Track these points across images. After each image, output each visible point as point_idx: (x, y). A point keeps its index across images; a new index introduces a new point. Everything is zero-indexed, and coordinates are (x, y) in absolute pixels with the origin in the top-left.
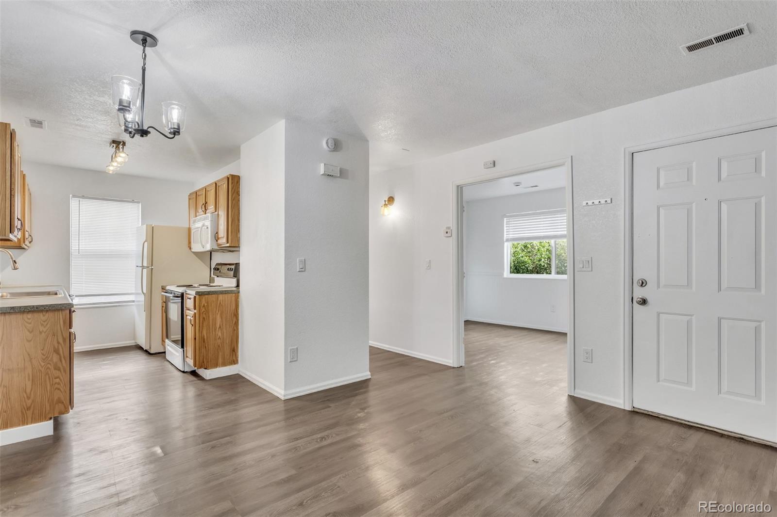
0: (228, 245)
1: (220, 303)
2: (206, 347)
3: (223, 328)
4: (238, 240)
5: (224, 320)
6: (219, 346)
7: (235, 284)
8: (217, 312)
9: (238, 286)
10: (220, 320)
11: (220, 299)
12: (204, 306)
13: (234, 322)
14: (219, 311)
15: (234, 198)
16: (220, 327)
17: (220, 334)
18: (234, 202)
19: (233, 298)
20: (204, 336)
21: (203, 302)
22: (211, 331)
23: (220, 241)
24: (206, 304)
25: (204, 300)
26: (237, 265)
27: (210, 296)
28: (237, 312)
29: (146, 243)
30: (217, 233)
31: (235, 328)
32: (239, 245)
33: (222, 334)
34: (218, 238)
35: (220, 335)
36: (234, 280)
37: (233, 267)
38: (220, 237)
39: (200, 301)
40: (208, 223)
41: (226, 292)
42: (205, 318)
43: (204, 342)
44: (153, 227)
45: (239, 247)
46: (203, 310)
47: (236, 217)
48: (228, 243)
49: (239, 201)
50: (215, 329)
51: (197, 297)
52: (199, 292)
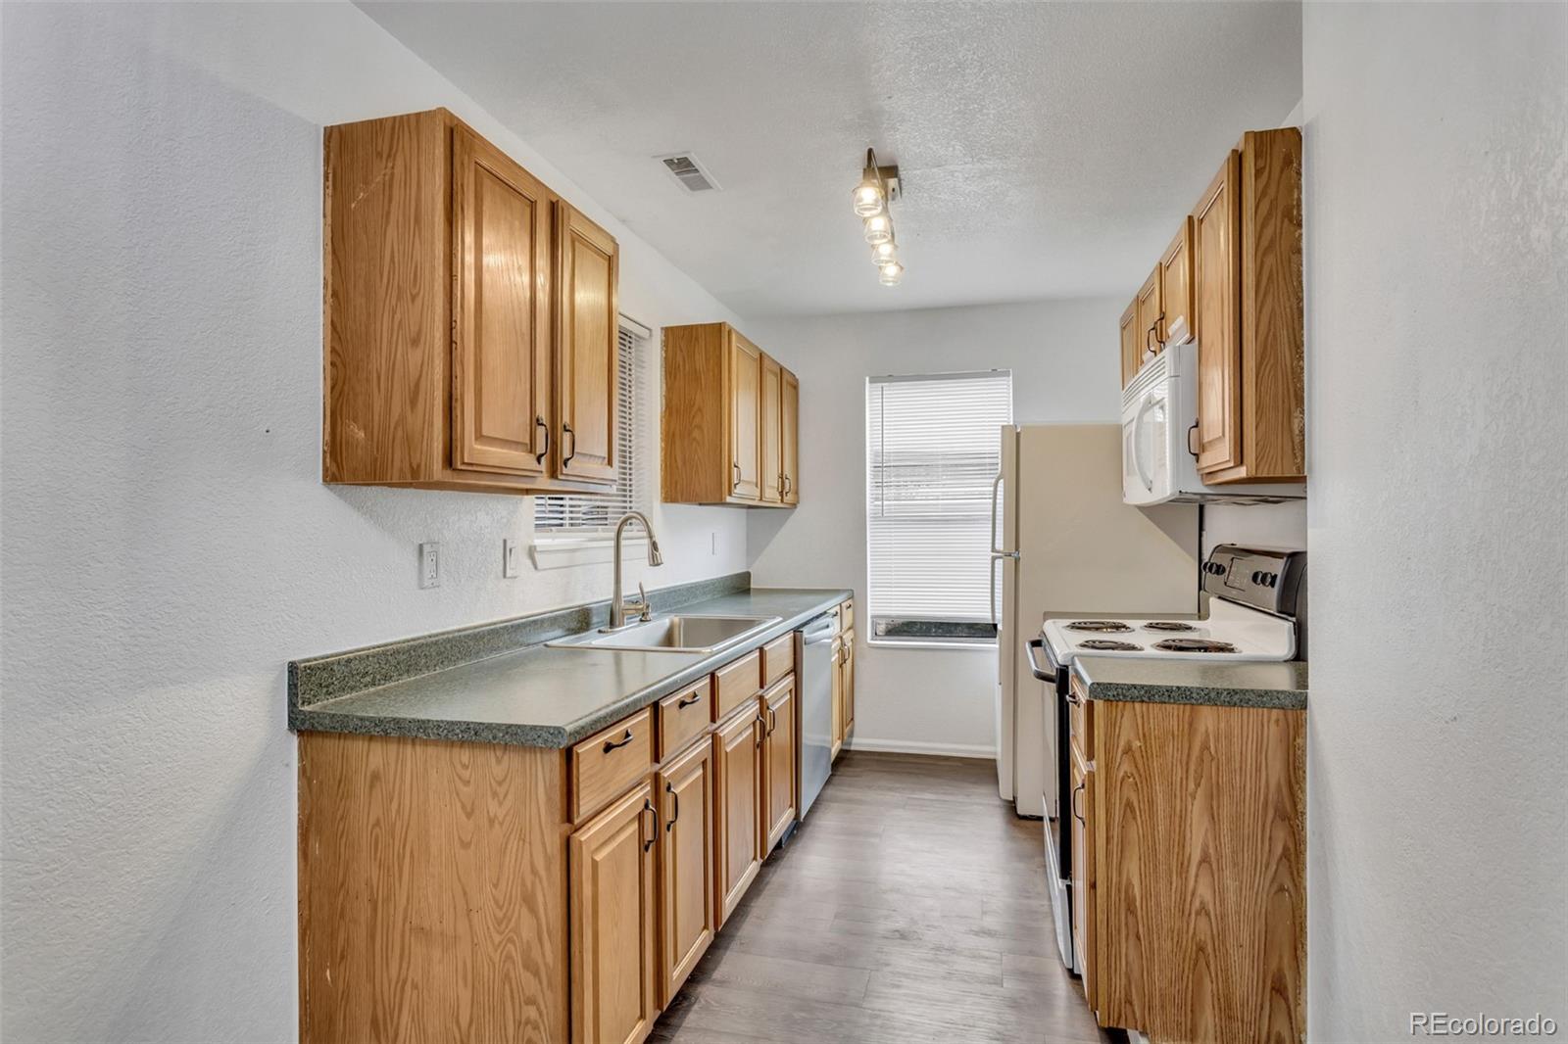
0: (1242, 472)
1: (1205, 747)
2: (1138, 938)
3: (1220, 869)
4: (1298, 447)
5: (1225, 826)
6: (1201, 949)
7: (1284, 648)
8: (1192, 786)
9: (1300, 656)
10: (1206, 824)
11: (1202, 729)
12: (1128, 750)
13: (1279, 850)
14: (1198, 785)
15: (1272, 242)
16: (1205, 859)
17: (1204, 892)
18: (1270, 260)
19: (1273, 732)
20: (1129, 884)
21: (1126, 733)
22: (1162, 868)
23: (1209, 460)
24: (1137, 744)
25: (1127, 722)
26: (1296, 561)
27: (1155, 709)
28: (1295, 804)
29: (1001, 483)
30: (1196, 426)
31: (1288, 884)
32: (1301, 468)
33: (1219, 892)
34: (1203, 448)
35: (1208, 897)
36: (1286, 627)
37: (1278, 567)
38: (1206, 440)
39: (1112, 725)
40: (1161, 389)
41: (1236, 698)
42: (1136, 804)
43: (1131, 910)
44: (1018, 435)
45: (1301, 480)
46: (1126, 767)
47: (1284, 335)
48: (1240, 460)
49: (1299, 251)
50: (1183, 868)
51: (1099, 705)
52: (1108, 686)
